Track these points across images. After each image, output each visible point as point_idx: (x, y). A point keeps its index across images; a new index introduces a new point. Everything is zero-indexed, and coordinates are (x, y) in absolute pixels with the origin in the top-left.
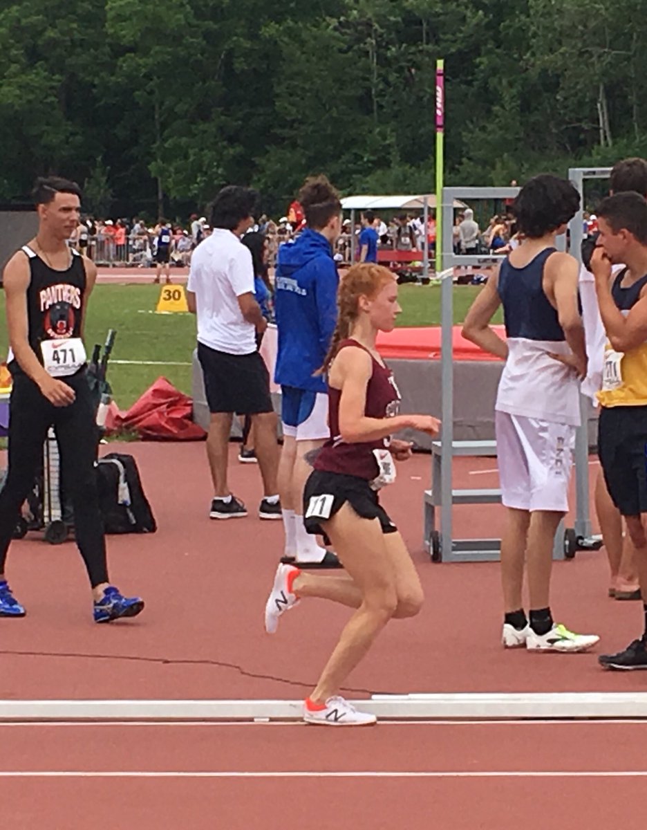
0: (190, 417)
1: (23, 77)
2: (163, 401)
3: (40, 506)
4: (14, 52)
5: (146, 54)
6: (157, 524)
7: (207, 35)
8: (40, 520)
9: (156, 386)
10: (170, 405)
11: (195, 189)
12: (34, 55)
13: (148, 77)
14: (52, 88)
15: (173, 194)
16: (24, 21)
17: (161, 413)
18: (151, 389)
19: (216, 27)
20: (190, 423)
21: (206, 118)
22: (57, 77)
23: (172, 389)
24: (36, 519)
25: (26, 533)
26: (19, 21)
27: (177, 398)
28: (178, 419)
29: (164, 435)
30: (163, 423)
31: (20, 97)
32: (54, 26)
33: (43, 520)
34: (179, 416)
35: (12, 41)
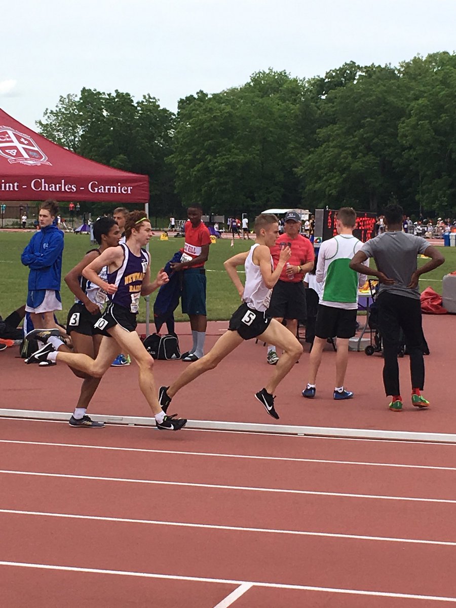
0: (441, 304)
1: (364, 158)
2: (429, 297)
3: (380, 342)
4: (360, 148)
5: (415, 150)
6: (430, 351)
7: (441, 142)
8: (379, 348)
9: (426, 291)
10: (433, 299)
11: (435, 206)
12: (369, 149)
13: (416, 159)
14: (377, 163)
15: (425, 208)
16: (365, 136)
17: (428, 302)
18: (424, 292)
19: (445, 139)
20: (440, 306)
21: (440, 177)
22: (378, 159)
23: (434, 292)
24: (378, 348)
25: (373, 353)
26: (363, 135)
27: (435, 296)
28: (435, 305)
29: (429, 312)
30: (429, 307)
31: (362, 167)
32: (377, 137)
33: (381, 348)
34: (436, 304)
35: (360, 143)
